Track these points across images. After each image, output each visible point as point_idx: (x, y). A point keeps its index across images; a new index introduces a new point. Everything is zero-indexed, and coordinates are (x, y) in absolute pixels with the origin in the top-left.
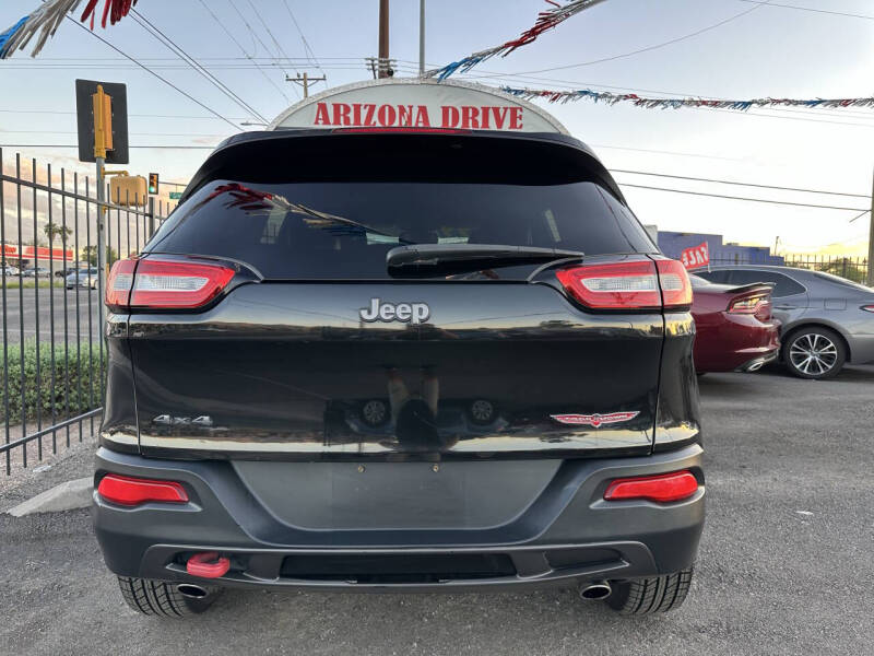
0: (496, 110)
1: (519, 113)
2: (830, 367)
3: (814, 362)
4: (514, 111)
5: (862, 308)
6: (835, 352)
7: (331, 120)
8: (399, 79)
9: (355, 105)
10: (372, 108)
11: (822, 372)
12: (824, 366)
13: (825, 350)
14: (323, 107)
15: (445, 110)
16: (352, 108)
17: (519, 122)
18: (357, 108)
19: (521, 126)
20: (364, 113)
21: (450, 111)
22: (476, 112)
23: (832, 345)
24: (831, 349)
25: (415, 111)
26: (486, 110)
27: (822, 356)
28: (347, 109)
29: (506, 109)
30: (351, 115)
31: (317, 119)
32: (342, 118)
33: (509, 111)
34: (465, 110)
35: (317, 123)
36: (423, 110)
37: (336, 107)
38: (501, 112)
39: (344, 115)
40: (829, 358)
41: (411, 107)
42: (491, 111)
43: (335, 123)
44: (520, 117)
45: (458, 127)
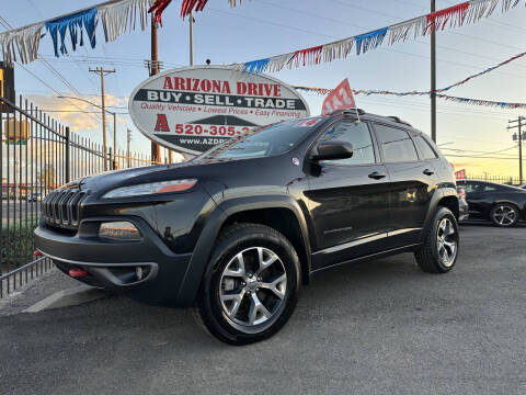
0: (266, 86)
1: (278, 88)
4: (275, 86)
7: (173, 86)
8: (213, 65)
9: (187, 79)
14: (168, 79)
15: (239, 84)
17: (278, 93)
18: (189, 80)
19: (280, 95)
20: (193, 84)
21: (242, 84)
22: (255, 86)
25: (222, 84)
26: (261, 85)
28: (183, 80)
29: (271, 85)
30: (185, 84)
31: (165, 85)
32: (180, 86)
33: (273, 87)
34: (250, 85)
35: (165, 88)
36: (226, 83)
37: (177, 79)
38: (269, 87)
39: (181, 84)
41: (219, 82)
42: (264, 86)
43: (175, 89)
44: (279, 90)
45: (246, 94)
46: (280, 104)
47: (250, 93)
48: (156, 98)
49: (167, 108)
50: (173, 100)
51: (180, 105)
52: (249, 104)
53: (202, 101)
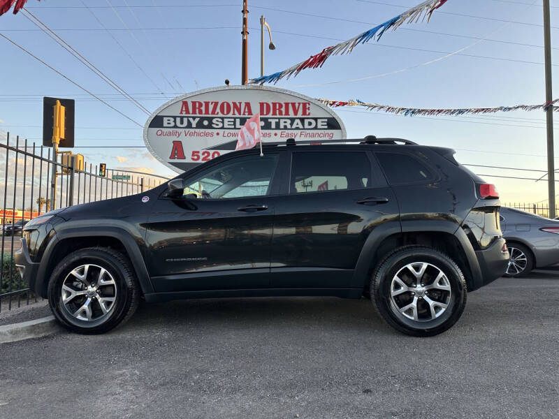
0: (293, 105)
1: (308, 106)
2: (523, 269)
3: (512, 266)
4: (304, 105)
5: (540, 229)
6: (525, 259)
7: (191, 111)
8: (233, 86)
9: (205, 102)
10: (216, 104)
11: (518, 272)
12: (519, 269)
13: (519, 258)
14: (185, 104)
15: (262, 105)
16: (204, 104)
17: (308, 112)
18: (207, 104)
19: (309, 114)
20: (211, 107)
21: (265, 105)
22: (281, 106)
23: (523, 254)
24: (523, 257)
25: (243, 106)
26: (287, 104)
27: (517, 262)
28: (201, 105)
29: (299, 104)
30: (203, 108)
31: (182, 110)
32: (197, 110)
33: (301, 105)
34: (274, 104)
35: (181, 113)
36: (248, 105)
37: (194, 103)
38: (297, 105)
39: (199, 108)
40: (522, 263)
41: (240, 103)
42: (290, 105)
43: (193, 114)
44: (309, 109)
45: (270, 115)
46: (310, 124)
47: (274, 113)
48: (173, 124)
49: (183, 134)
50: (189, 126)
51: (197, 130)
52: (273, 126)
53: (221, 125)
